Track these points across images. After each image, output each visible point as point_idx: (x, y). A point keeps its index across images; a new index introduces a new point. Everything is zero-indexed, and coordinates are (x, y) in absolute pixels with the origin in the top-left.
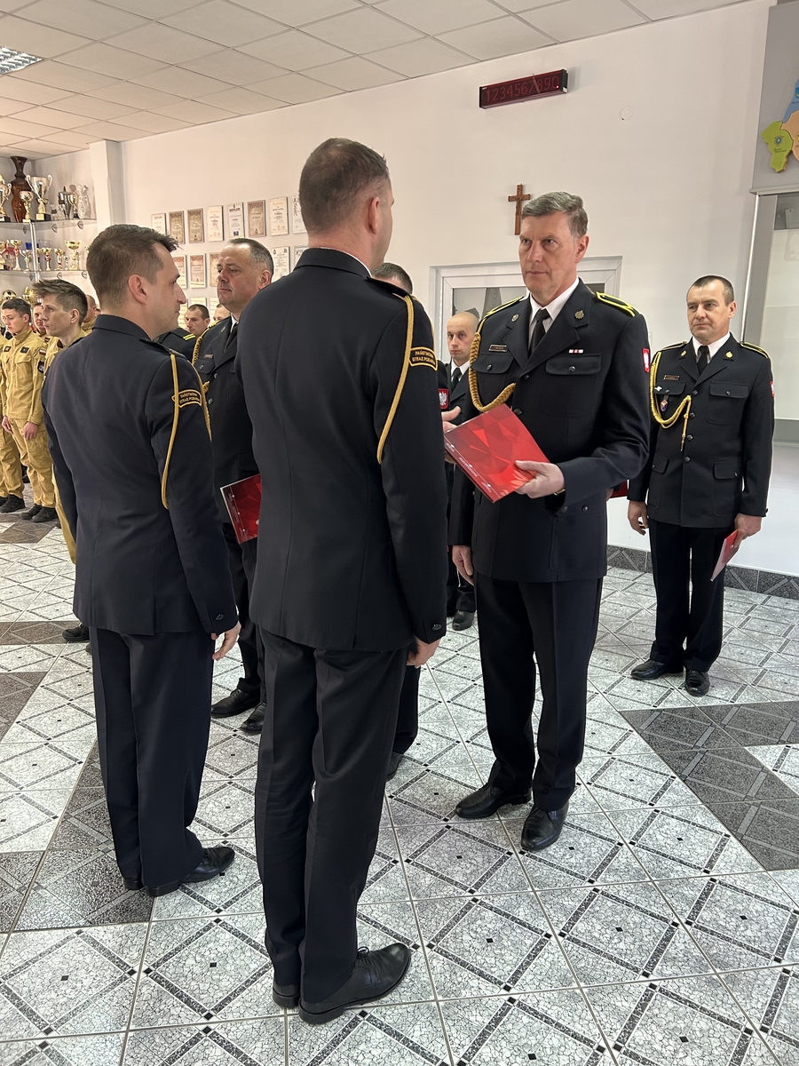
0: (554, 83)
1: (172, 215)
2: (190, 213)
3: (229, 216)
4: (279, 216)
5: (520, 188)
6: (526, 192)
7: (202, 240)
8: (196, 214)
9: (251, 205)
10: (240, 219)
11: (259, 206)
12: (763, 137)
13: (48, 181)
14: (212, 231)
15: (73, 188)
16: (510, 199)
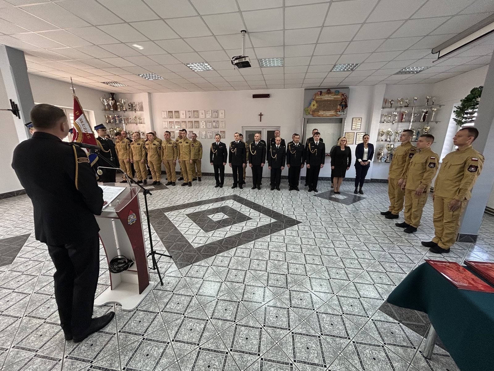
0: (267, 96)
1: (169, 112)
2: (175, 112)
3: (188, 113)
4: (202, 114)
5: (261, 113)
6: (262, 114)
7: (179, 118)
8: (177, 112)
9: (194, 111)
10: (191, 114)
11: (196, 111)
12: (304, 110)
13: (126, 100)
14: (182, 116)
15: (134, 102)
16: (259, 115)
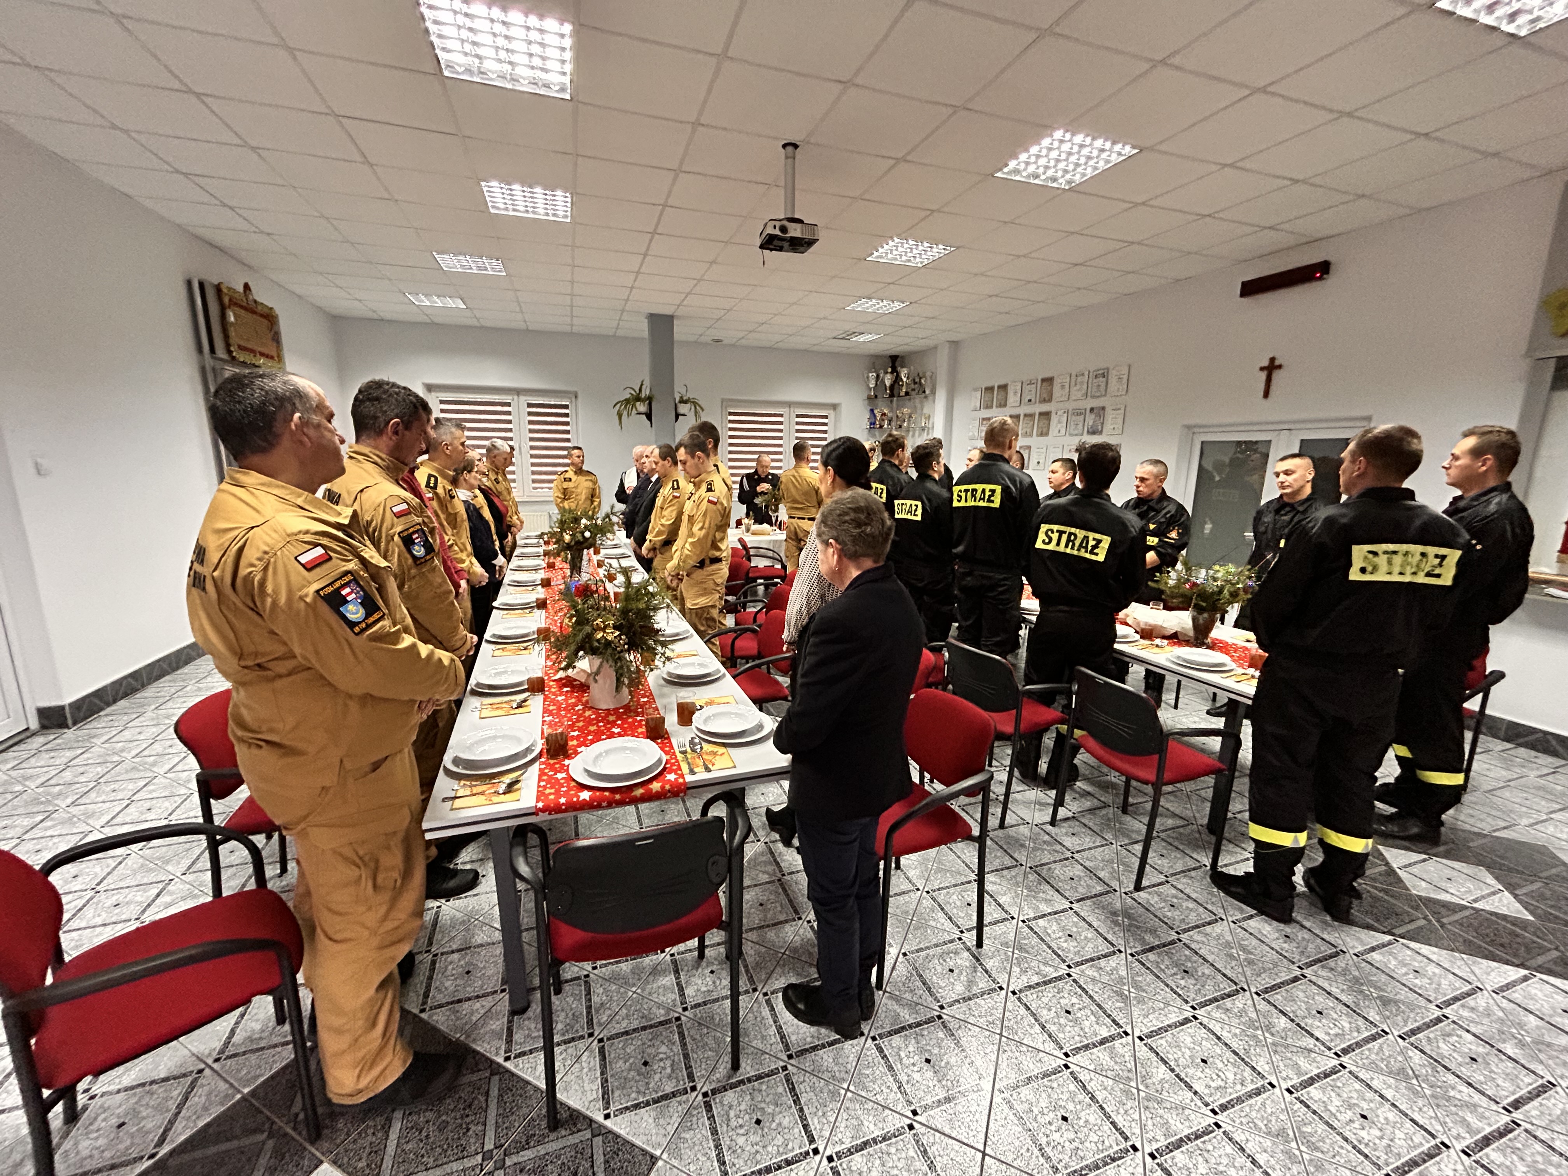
0: (1316, 272)
1: (986, 389)
2: (999, 387)
3: (1027, 388)
4: (1063, 387)
5: (1272, 360)
6: (1277, 363)
7: (1005, 405)
8: (1004, 388)
9: (1043, 380)
10: (1033, 391)
11: (1048, 381)
14: (1013, 399)
15: (924, 373)
16: (1262, 369)
